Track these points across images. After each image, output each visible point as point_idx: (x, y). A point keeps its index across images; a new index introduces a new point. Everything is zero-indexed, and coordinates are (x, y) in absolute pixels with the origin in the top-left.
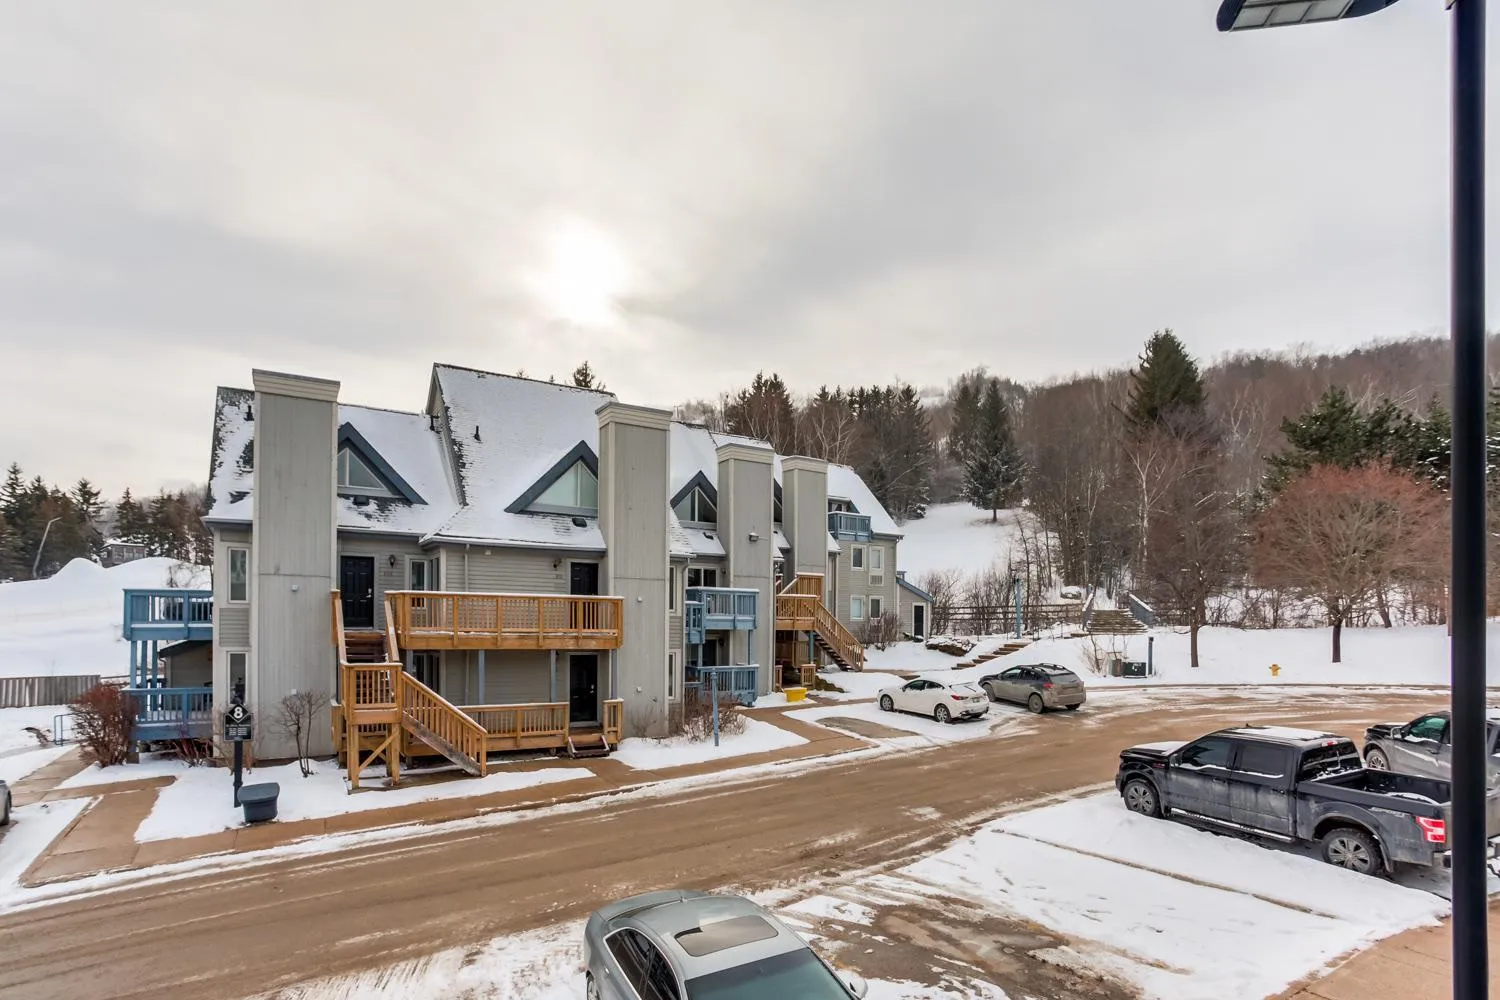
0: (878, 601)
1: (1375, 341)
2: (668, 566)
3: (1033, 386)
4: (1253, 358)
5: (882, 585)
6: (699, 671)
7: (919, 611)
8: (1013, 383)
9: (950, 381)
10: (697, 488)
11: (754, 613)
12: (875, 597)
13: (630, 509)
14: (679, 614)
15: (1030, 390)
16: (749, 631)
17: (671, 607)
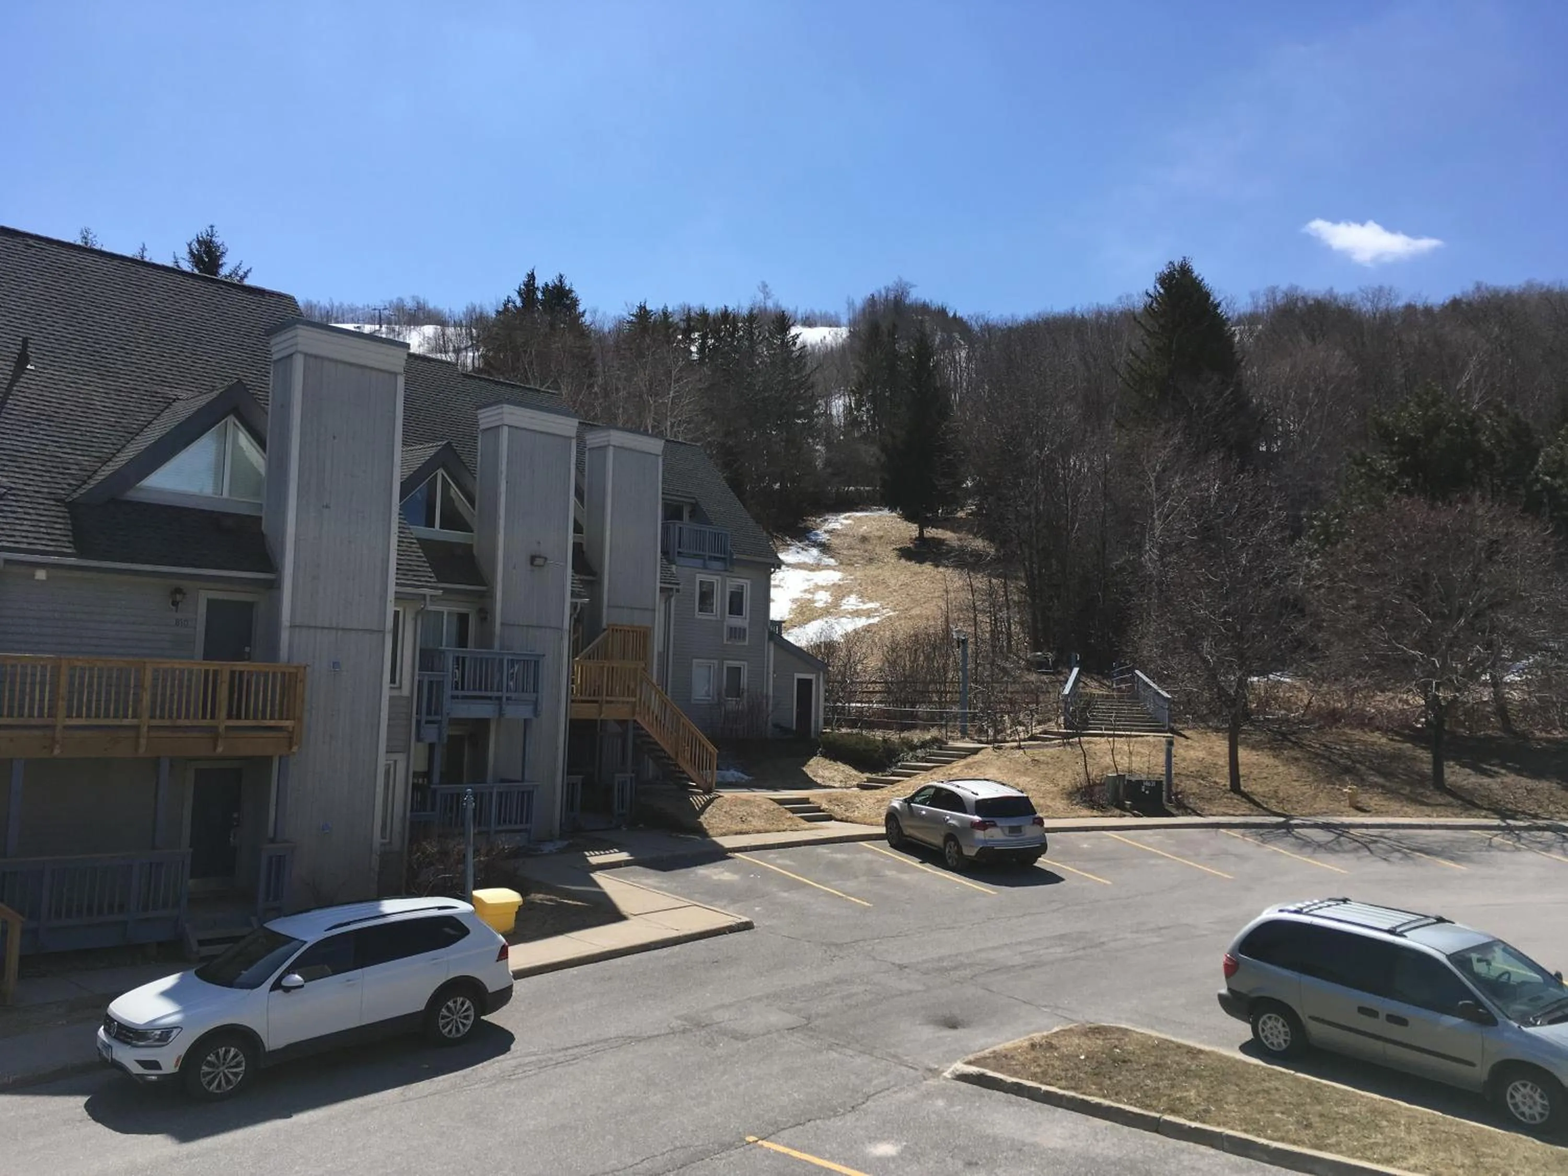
0: (738, 669)
1: (1478, 288)
2: (391, 608)
3: (981, 321)
4: (1311, 302)
5: (747, 643)
6: (434, 792)
7: (805, 685)
8: (951, 315)
9: (851, 304)
10: (441, 472)
11: (536, 691)
12: (736, 664)
13: (327, 507)
14: (406, 692)
15: (977, 329)
16: (525, 720)
17: (393, 681)
